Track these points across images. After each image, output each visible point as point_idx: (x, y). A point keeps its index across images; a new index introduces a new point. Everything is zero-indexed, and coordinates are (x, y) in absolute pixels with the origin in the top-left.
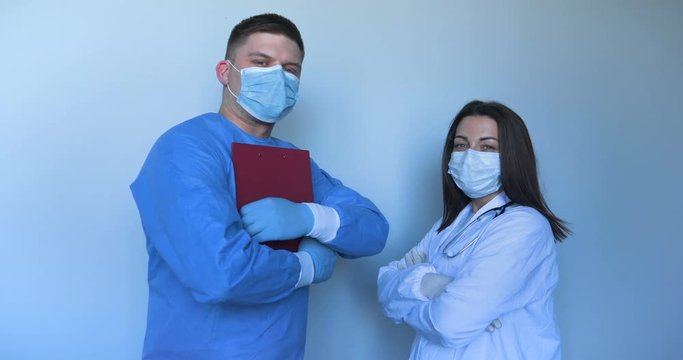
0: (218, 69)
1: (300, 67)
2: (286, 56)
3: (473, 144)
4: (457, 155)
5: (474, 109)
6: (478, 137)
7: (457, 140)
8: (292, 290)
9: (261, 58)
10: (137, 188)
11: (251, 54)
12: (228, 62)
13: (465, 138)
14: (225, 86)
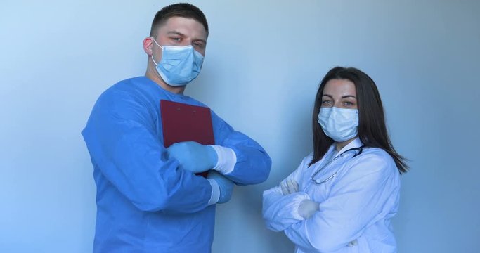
0: (145, 43)
1: (205, 43)
2: (194, 35)
3: (337, 101)
4: (325, 110)
5: (337, 73)
6: (341, 95)
7: (324, 98)
8: (206, 206)
9: (176, 36)
10: (86, 133)
11: (169, 32)
12: (152, 38)
13: (330, 97)
14: (150, 56)
